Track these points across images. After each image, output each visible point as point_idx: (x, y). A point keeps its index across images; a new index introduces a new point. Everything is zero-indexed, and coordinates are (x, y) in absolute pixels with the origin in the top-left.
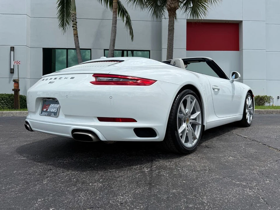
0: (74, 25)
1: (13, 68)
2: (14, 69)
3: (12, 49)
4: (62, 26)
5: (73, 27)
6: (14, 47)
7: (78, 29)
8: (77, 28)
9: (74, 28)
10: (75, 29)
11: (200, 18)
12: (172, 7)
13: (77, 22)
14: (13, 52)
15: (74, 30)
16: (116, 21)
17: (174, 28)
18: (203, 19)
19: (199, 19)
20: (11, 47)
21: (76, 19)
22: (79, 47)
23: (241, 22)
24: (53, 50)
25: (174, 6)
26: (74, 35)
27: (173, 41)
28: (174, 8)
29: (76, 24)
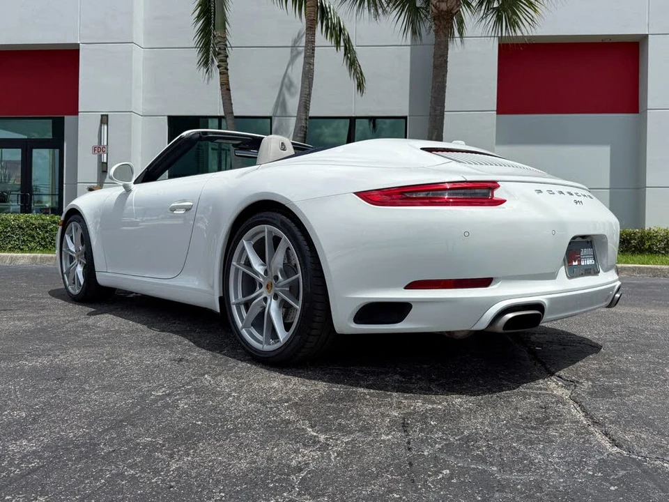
0: (220, 63)
1: (105, 161)
2: (107, 163)
3: (104, 120)
4: (204, 64)
5: (219, 66)
6: (107, 116)
7: (230, 73)
8: (227, 70)
9: (221, 68)
10: (224, 73)
11: (519, 34)
12: (442, 11)
13: (227, 57)
14: (106, 127)
15: (220, 73)
16: (314, 50)
17: (446, 62)
18: (526, 34)
19: (517, 36)
20: (102, 115)
21: (225, 49)
22: (232, 113)
23: (645, 37)
24: (201, 119)
25: (448, 7)
26: (221, 85)
27: (445, 92)
28: (447, 12)
29: (226, 61)
